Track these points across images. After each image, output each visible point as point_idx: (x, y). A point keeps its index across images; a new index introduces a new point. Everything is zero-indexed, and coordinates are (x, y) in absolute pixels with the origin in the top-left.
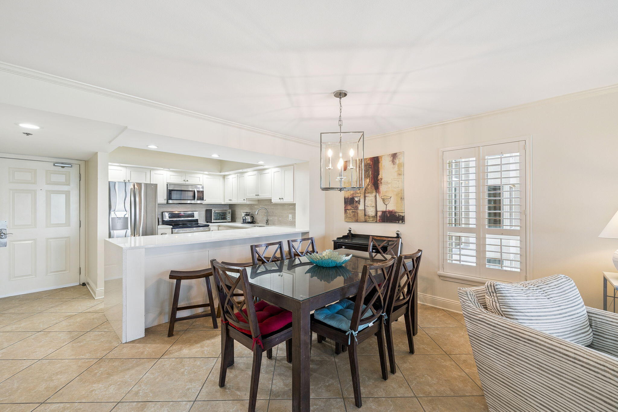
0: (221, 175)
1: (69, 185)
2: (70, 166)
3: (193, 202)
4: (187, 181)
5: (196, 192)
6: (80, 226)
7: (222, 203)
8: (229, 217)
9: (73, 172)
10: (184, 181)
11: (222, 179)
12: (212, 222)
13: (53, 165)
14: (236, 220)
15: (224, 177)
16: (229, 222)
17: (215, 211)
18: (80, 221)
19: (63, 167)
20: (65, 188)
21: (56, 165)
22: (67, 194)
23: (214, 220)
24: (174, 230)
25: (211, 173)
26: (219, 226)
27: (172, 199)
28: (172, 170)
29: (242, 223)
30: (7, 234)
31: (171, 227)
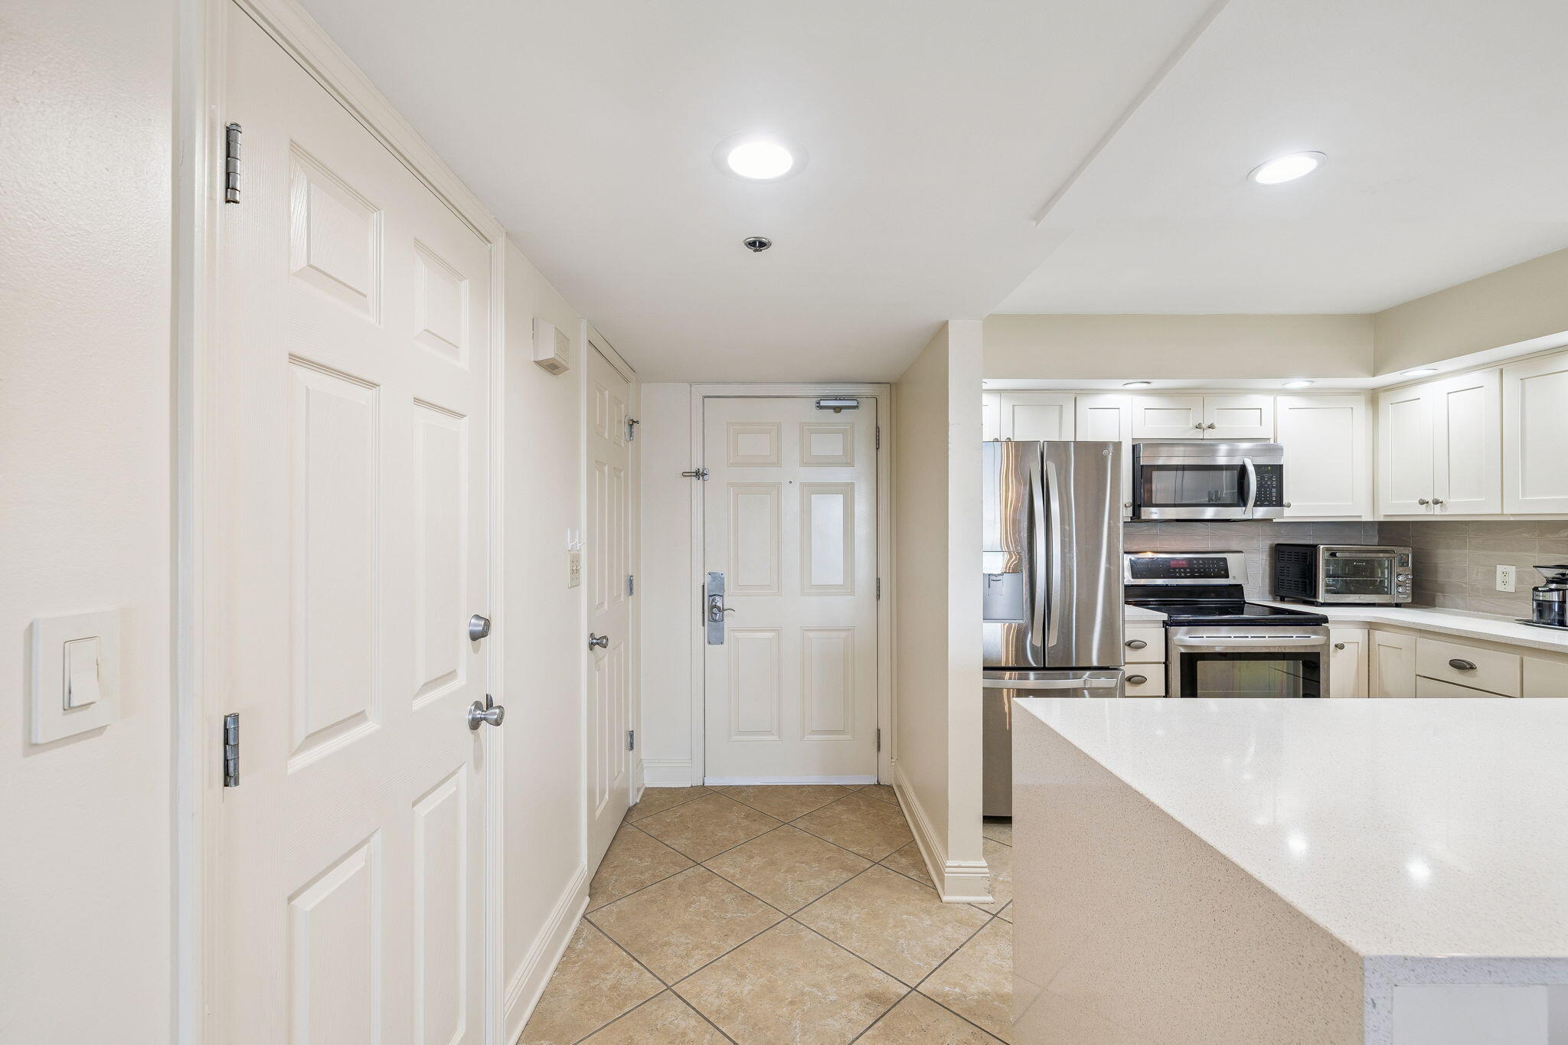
0: (1355, 392)
1: (850, 464)
2: (854, 403)
3: (1236, 513)
4: (1211, 427)
5: (1251, 470)
6: (878, 597)
7: (1364, 519)
8: (1401, 580)
9: (860, 422)
10: (1199, 427)
11: (1361, 411)
12: (1321, 600)
13: (814, 405)
14: (1440, 598)
15: (1374, 397)
16: (1398, 605)
17: (1333, 555)
18: (878, 579)
19: (838, 409)
20: (842, 475)
21: (823, 403)
22: (847, 491)
23: (1327, 591)
24: (1172, 629)
25: (1321, 382)
26: (1371, 626)
27: (1154, 502)
28: (1157, 384)
29: (1528, 623)
30: (724, 610)
31: (1164, 616)
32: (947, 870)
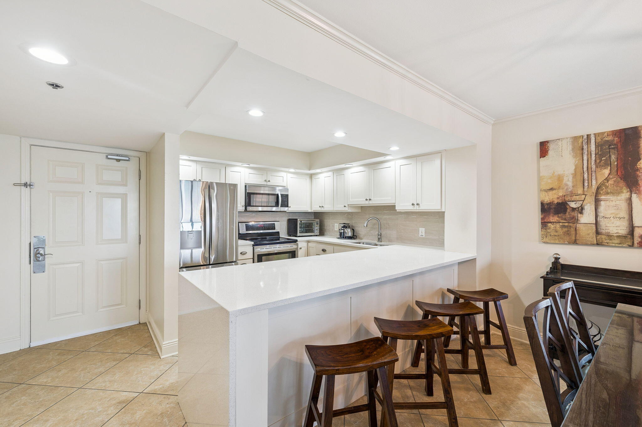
0: (307, 174)
1: (125, 185)
2: (127, 159)
3: (274, 209)
4: (269, 181)
5: (280, 196)
6: (140, 243)
7: (309, 211)
8: (316, 228)
9: (132, 167)
10: (265, 181)
11: (308, 180)
12: (298, 235)
13: (105, 157)
14: (325, 233)
15: (311, 176)
16: (316, 236)
17: (301, 222)
18: (140, 236)
19: (118, 160)
20: (121, 190)
21: (109, 157)
22: (124, 198)
23: (300, 233)
24: (255, 247)
25: (297, 171)
26: (308, 242)
27: (251, 205)
28: (252, 165)
29: (338, 238)
30: (45, 255)
31: (253, 243)
32: (163, 346)
